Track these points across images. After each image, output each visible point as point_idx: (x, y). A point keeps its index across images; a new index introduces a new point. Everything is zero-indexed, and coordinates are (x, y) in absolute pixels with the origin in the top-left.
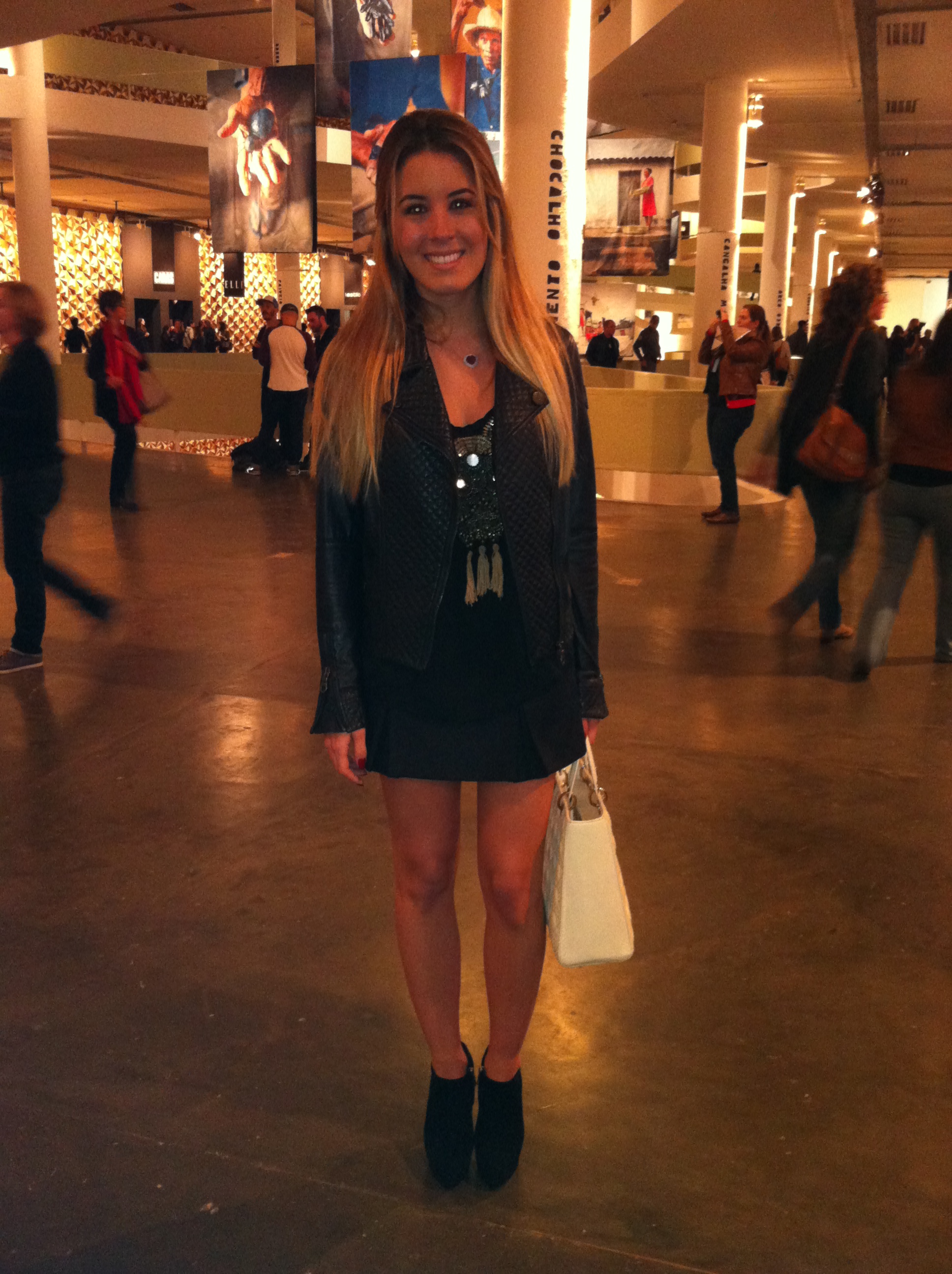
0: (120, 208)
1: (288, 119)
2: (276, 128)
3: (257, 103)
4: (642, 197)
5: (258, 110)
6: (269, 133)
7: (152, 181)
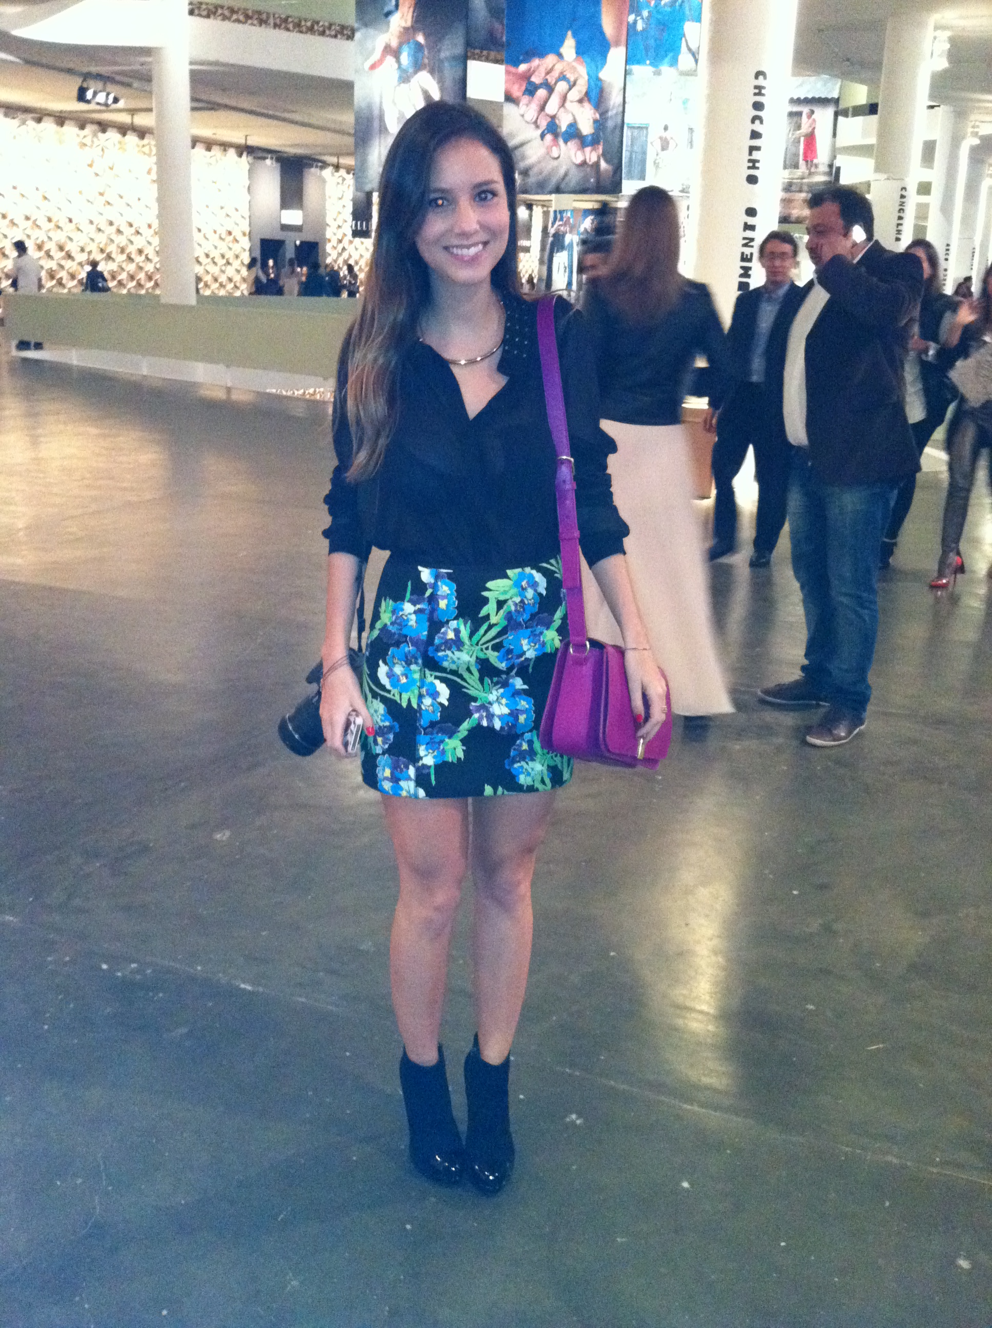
0: (250, 143)
1: (439, 51)
2: (426, 61)
3: (407, 34)
4: (802, 139)
5: (408, 42)
6: (418, 66)
7: (287, 115)
